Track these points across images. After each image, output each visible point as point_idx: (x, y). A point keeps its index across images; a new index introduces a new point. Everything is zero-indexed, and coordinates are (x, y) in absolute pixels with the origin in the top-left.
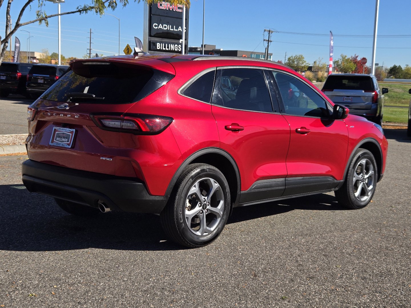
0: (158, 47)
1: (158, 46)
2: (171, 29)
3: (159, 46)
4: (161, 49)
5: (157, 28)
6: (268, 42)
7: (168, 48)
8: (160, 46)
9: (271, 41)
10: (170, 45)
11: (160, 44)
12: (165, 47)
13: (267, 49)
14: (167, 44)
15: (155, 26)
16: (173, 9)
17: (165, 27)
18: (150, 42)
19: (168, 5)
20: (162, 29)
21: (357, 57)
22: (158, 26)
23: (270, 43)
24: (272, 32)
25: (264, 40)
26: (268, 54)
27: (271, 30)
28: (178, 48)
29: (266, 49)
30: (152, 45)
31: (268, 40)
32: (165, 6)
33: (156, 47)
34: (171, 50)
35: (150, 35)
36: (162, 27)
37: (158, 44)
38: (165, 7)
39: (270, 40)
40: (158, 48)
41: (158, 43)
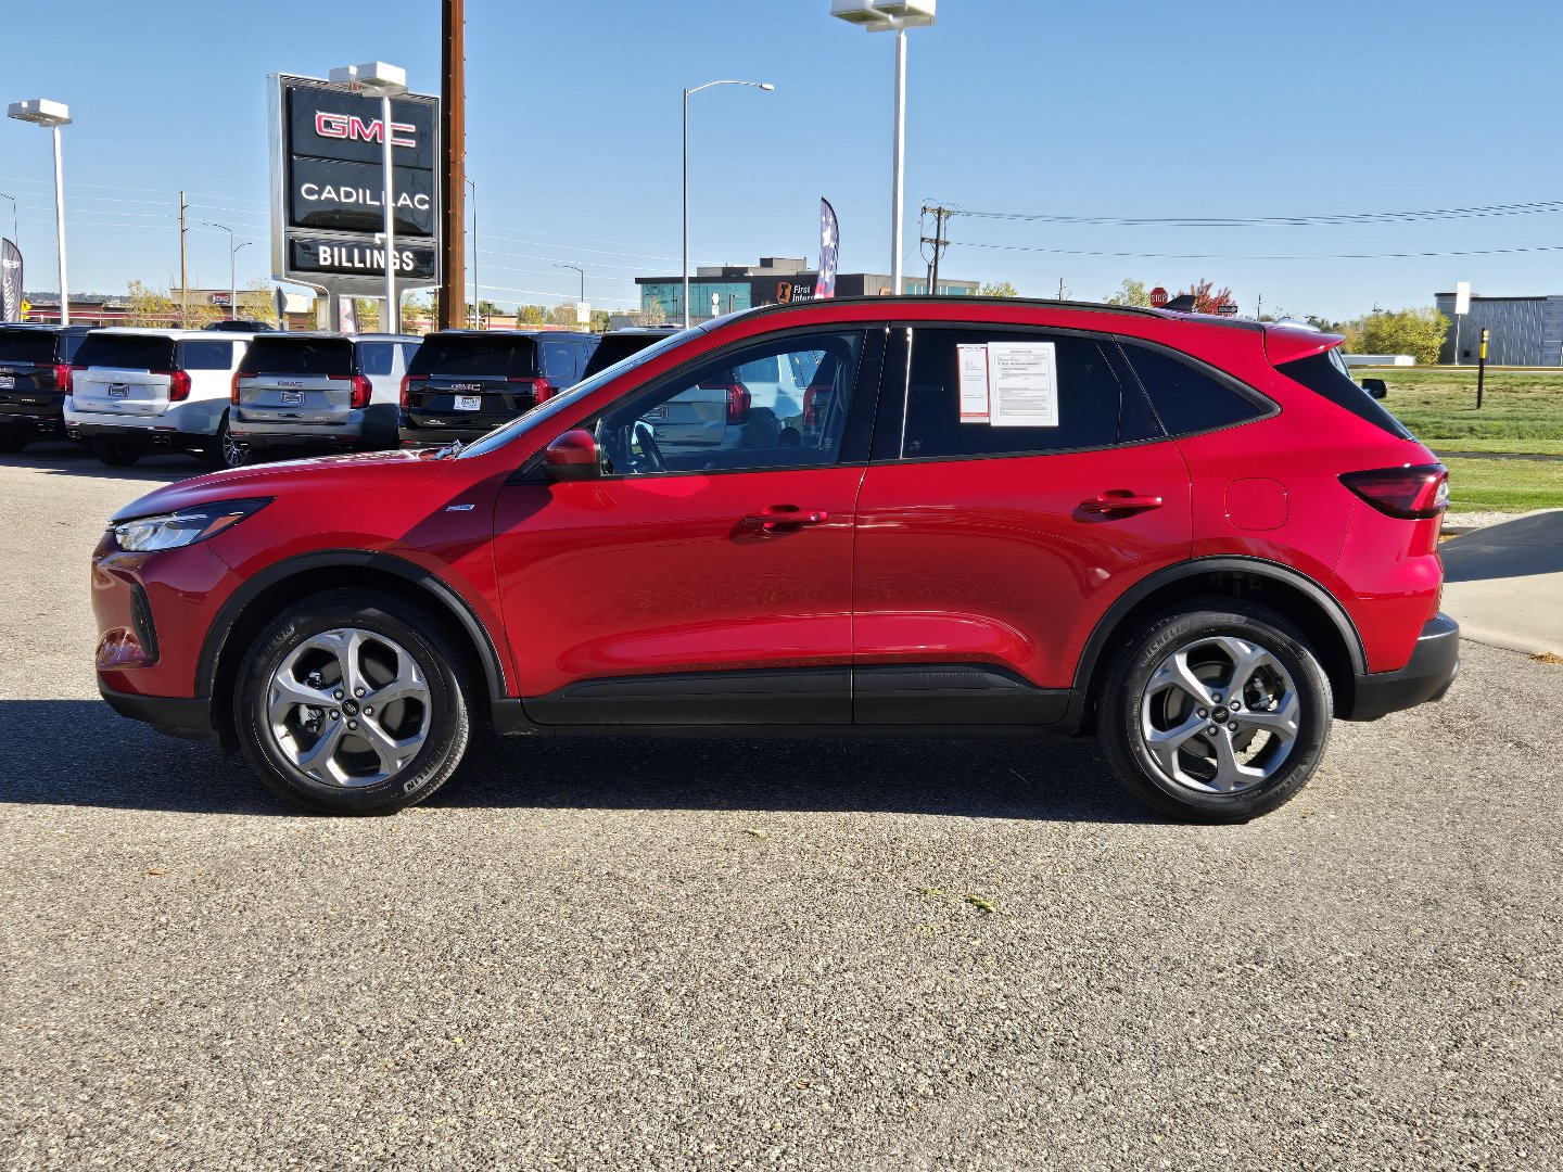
0: (325, 259)
1: (322, 256)
2: (369, 202)
3: (328, 255)
4: (336, 264)
5: (316, 197)
6: (934, 245)
7: (363, 260)
8: (332, 256)
9: (946, 243)
10: (368, 251)
11: (332, 250)
12: (351, 259)
13: (934, 267)
14: (356, 251)
15: (310, 192)
16: (375, 137)
17: (348, 195)
18: (292, 244)
19: (357, 126)
20: (337, 199)
21: (1208, 287)
22: (320, 193)
23: (941, 248)
24: (949, 214)
25: (923, 240)
26: (938, 283)
27: (943, 207)
28: (402, 261)
29: (930, 267)
30: (298, 250)
31: (937, 242)
32: (344, 128)
33: (318, 260)
34: (375, 266)
35: (292, 222)
36: (333, 195)
37: (322, 248)
38: (344, 133)
39: (942, 238)
40: (322, 263)
41: (323, 244)
